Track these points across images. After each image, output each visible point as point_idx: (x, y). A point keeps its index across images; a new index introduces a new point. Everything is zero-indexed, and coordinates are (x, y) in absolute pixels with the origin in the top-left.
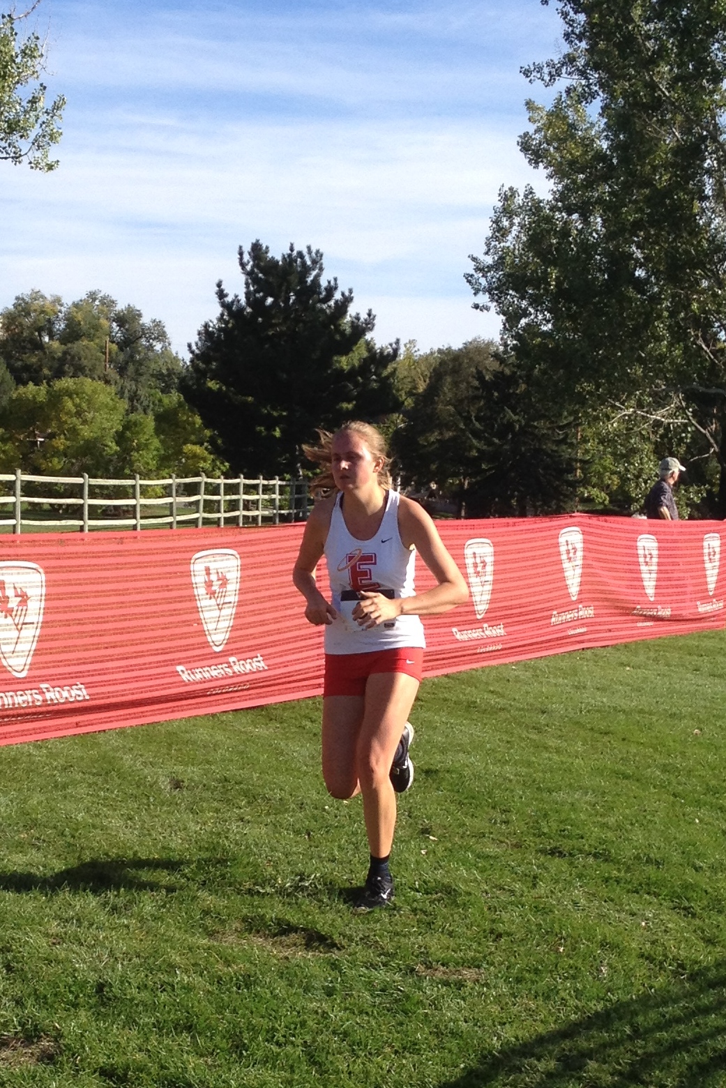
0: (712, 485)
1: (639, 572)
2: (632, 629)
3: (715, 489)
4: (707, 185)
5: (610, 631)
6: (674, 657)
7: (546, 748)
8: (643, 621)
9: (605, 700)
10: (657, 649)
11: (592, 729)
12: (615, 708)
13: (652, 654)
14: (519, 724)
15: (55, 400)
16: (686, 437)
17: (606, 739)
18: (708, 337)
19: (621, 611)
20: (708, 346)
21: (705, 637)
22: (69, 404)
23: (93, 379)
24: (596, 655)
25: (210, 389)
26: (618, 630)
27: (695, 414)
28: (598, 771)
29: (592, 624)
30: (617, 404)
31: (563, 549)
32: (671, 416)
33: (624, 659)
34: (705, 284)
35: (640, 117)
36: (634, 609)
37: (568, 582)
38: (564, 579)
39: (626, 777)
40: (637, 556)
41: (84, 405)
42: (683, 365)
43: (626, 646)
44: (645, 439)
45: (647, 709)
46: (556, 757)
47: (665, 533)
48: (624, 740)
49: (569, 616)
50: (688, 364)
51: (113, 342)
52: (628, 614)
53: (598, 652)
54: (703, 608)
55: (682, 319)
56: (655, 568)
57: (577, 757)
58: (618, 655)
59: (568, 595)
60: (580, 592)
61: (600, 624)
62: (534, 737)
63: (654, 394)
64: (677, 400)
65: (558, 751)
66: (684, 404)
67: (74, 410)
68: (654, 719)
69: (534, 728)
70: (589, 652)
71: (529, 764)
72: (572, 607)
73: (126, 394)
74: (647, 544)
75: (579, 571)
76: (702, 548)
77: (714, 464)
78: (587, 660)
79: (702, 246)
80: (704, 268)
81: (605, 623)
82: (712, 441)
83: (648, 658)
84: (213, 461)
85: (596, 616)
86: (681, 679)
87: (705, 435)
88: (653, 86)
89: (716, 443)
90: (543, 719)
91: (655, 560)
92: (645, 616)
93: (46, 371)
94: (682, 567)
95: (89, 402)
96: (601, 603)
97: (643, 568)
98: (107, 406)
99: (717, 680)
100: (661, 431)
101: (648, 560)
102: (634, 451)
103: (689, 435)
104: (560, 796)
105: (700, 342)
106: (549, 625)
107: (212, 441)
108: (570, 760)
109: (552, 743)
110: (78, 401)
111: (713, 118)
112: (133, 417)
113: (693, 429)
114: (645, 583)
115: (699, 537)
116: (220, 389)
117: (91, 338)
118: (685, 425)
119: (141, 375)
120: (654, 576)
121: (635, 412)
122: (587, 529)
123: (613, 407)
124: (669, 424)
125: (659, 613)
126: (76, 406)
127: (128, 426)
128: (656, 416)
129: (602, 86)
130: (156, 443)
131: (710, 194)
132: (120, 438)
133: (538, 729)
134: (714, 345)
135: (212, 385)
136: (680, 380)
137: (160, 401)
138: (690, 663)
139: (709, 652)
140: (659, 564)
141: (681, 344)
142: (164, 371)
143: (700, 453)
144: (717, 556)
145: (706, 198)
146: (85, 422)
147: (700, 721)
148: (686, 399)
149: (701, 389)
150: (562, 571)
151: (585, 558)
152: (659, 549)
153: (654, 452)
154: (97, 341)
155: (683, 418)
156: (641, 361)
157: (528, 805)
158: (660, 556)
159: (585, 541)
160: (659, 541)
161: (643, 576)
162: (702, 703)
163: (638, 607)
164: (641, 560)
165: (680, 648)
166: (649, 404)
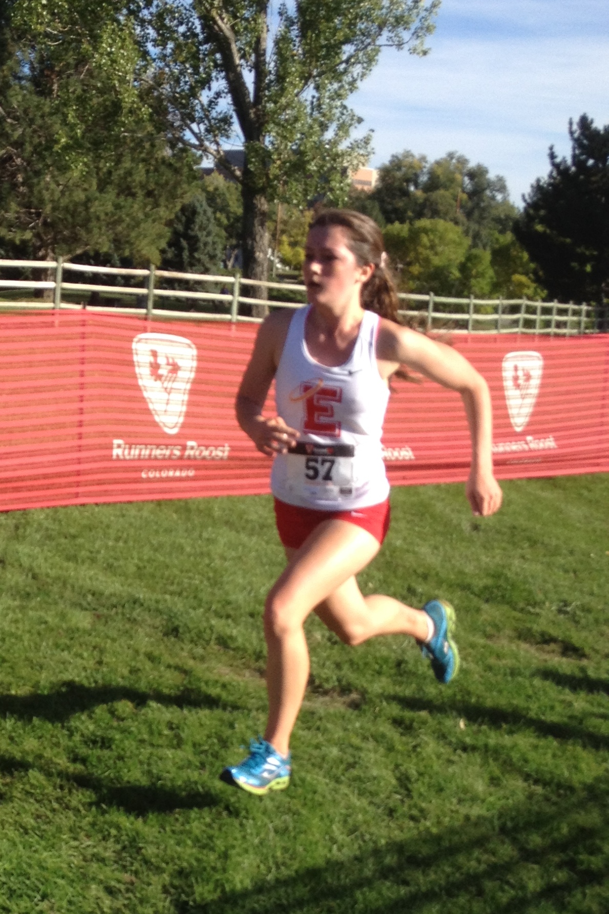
15: (415, 236)
22: (425, 240)
23: (445, 220)
25: (536, 232)
41: (437, 241)
51: (463, 191)
67: (428, 244)
73: (471, 233)
84: (535, 289)
93: (410, 214)
95: (441, 238)
98: (454, 242)
107: (535, 272)
110: (432, 237)
112: (475, 251)
116: (545, 232)
117: (446, 188)
119: (484, 218)
126: (431, 241)
127: (470, 258)
130: (490, 272)
132: (463, 268)
135: (539, 228)
137: (497, 240)
142: (502, 216)
146: (436, 254)
154: (451, 191)
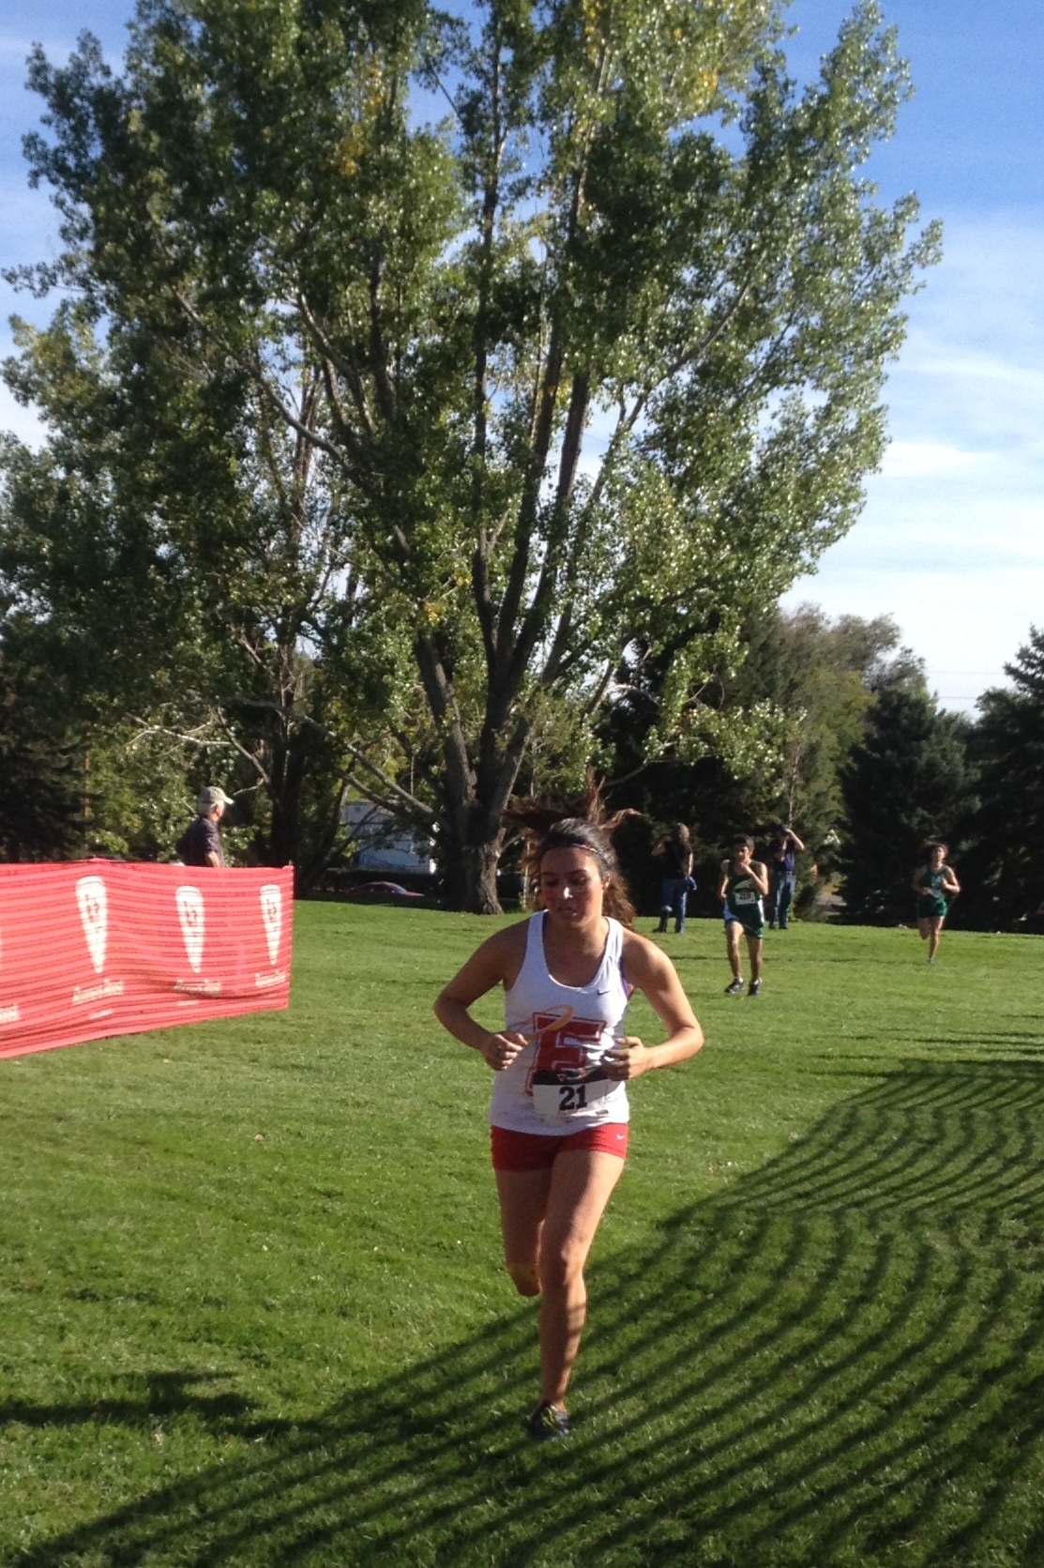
0: (262, 825)
1: (180, 935)
2: (168, 1010)
3: (267, 832)
4: (250, 439)
5: (142, 1012)
6: (224, 1044)
7: (67, 1165)
8: (185, 999)
9: (139, 1101)
10: (204, 1035)
11: (125, 1139)
12: (153, 1111)
13: (196, 1042)
14: (29, 1135)
16: (228, 765)
17: (143, 1150)
18: (254, 634)
19: (159, 987)
20: (253, 647)
21: (263, 1018)
24: (124, 1045)
26: (151, 1012)
27: (238, 733)
28: (138, 1192)
29: (119, 1005)
30: (139, 720)
31: (82, 905)
32: (210, 736)
33: (160, 1049)
34: (248, 566)
35: (160, 347)
36: (175, 984)
37: (92, 949)
38: (85, 945)
39: (173, 1198)
40: (176, 914)
42: (221, 671)
43: (162, 1032)
44: (176, 767)
45: (194, 1112)
46: (80, 1175)
47: (210, 884)
48: (166, 1151)
49: (92, 994)
50: (229, 669)
52: (167, 991)
53: (129, 1040)
54: (262, 982)
55: (220, 611)
56: (201, 929)
57: (107, 1174)
58: (152, 1043)
59: (92, 967)
60: (107, 963)
61: (130, 1004)
62: (49, 1150)
63: (186, 708)
64: (215, 716)
65: (82, 1167)
66: (224, 721)
68: (204, 1124)
69: (49, 1140)
70: (115, 1042)
71: (45, 1185)
72: (97, 982)
74: (189, 899)
75: (103, 934)
76: (259, 904)
77: (263, 799)
78: (113, 1051)
79: (242, 516)
80: (245, 545)
81: (137, 1003)
82: (261, 769)
83: (191, 1048)
85: (127, 993)
86: (236, 1072)
87: (251, 762)
88: (175, 304)
89: (267, 772)
90: (59, 1128)
91: (201, 919)
92: (188, 993)
94: (231, 928)
96: (133, 977)
97: (186, 930)
99: (280, 1073)
100: (196, 756)
101: (191, 919)
102: (160, 782)
103: (231, 762)
104: (88, 1224)
105: (243, 641)
106: (70, 1006)
108: (99, 1179)
109: (74, 1157)
111: (255, 350)
113: (237, 753)
114: (189, 950)
115: (255, 889)
118: (226, 749)
120: (200, 940)
121: (161, 731)
122: (112, 880)
123: (134, 723)
124: (205, 747)
125: (206, 989)
128: (188, 736)
129: (110, 302)
131: (253, 449)
133: (55, 1141)
134: (261, 646)
136: (219, 689)
138: (246, 1051)
139: (270, 1039)
140: (207, 925)
141: (220, 643)
143: (246, 785)
144: (278, 915)
145: (248, 454)
147: (262, 1124)
148: (227, 715)
149: (247, 702)
150: (82, 934)
151: (109, 918)
152: (206, 905)
153: (186, 784)
155: (223, 739)
156: (168, 664)
157: (48, 1237)
158: (207, 915)
159: (109, 896)
160: (204, 895)
161: (187, 940)
162: (264, 1102)
163: (180, 981)
164: (183, 919)
165: (232, 1034)
166: (179, 721)
